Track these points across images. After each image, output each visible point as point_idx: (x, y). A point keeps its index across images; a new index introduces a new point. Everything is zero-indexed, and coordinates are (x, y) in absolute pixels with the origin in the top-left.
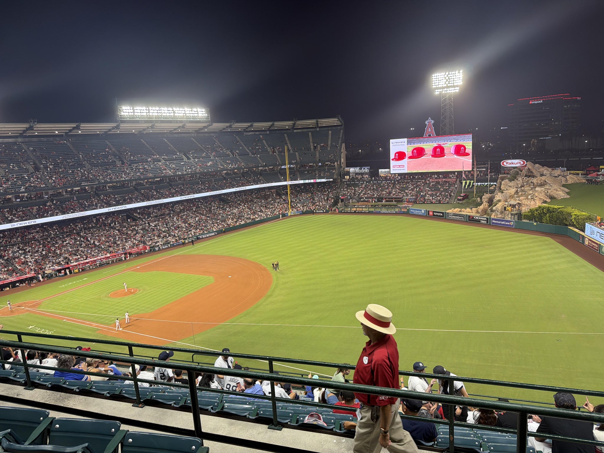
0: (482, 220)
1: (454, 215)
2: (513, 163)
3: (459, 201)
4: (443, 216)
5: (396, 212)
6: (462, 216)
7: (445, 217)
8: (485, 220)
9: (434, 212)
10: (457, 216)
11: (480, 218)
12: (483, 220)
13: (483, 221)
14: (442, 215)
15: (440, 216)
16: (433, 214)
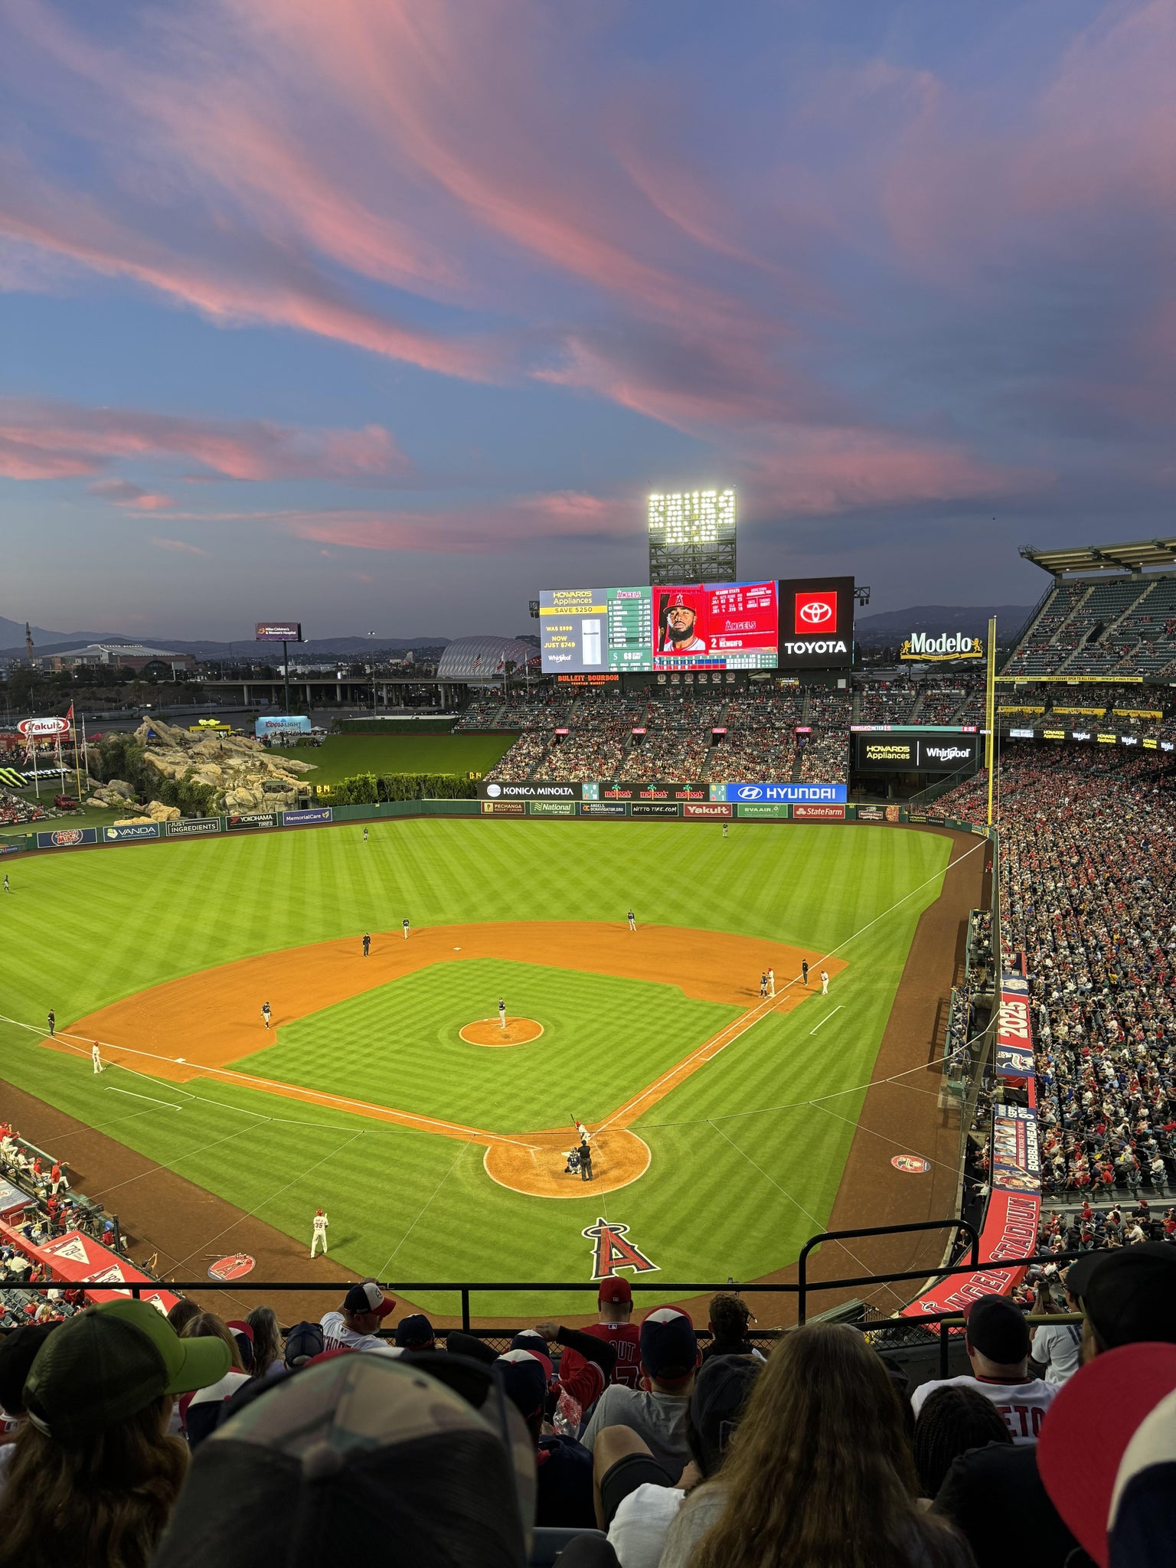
0: (261, 821)
1: (187, 825)
2: (43, 727)
3: (66, 812)
6: (212, 823)
7: (164, 833)
8: (270, 820)
10: (196, 825)
11: (256, 818)
12: (265, 821)
13: (264, 824)
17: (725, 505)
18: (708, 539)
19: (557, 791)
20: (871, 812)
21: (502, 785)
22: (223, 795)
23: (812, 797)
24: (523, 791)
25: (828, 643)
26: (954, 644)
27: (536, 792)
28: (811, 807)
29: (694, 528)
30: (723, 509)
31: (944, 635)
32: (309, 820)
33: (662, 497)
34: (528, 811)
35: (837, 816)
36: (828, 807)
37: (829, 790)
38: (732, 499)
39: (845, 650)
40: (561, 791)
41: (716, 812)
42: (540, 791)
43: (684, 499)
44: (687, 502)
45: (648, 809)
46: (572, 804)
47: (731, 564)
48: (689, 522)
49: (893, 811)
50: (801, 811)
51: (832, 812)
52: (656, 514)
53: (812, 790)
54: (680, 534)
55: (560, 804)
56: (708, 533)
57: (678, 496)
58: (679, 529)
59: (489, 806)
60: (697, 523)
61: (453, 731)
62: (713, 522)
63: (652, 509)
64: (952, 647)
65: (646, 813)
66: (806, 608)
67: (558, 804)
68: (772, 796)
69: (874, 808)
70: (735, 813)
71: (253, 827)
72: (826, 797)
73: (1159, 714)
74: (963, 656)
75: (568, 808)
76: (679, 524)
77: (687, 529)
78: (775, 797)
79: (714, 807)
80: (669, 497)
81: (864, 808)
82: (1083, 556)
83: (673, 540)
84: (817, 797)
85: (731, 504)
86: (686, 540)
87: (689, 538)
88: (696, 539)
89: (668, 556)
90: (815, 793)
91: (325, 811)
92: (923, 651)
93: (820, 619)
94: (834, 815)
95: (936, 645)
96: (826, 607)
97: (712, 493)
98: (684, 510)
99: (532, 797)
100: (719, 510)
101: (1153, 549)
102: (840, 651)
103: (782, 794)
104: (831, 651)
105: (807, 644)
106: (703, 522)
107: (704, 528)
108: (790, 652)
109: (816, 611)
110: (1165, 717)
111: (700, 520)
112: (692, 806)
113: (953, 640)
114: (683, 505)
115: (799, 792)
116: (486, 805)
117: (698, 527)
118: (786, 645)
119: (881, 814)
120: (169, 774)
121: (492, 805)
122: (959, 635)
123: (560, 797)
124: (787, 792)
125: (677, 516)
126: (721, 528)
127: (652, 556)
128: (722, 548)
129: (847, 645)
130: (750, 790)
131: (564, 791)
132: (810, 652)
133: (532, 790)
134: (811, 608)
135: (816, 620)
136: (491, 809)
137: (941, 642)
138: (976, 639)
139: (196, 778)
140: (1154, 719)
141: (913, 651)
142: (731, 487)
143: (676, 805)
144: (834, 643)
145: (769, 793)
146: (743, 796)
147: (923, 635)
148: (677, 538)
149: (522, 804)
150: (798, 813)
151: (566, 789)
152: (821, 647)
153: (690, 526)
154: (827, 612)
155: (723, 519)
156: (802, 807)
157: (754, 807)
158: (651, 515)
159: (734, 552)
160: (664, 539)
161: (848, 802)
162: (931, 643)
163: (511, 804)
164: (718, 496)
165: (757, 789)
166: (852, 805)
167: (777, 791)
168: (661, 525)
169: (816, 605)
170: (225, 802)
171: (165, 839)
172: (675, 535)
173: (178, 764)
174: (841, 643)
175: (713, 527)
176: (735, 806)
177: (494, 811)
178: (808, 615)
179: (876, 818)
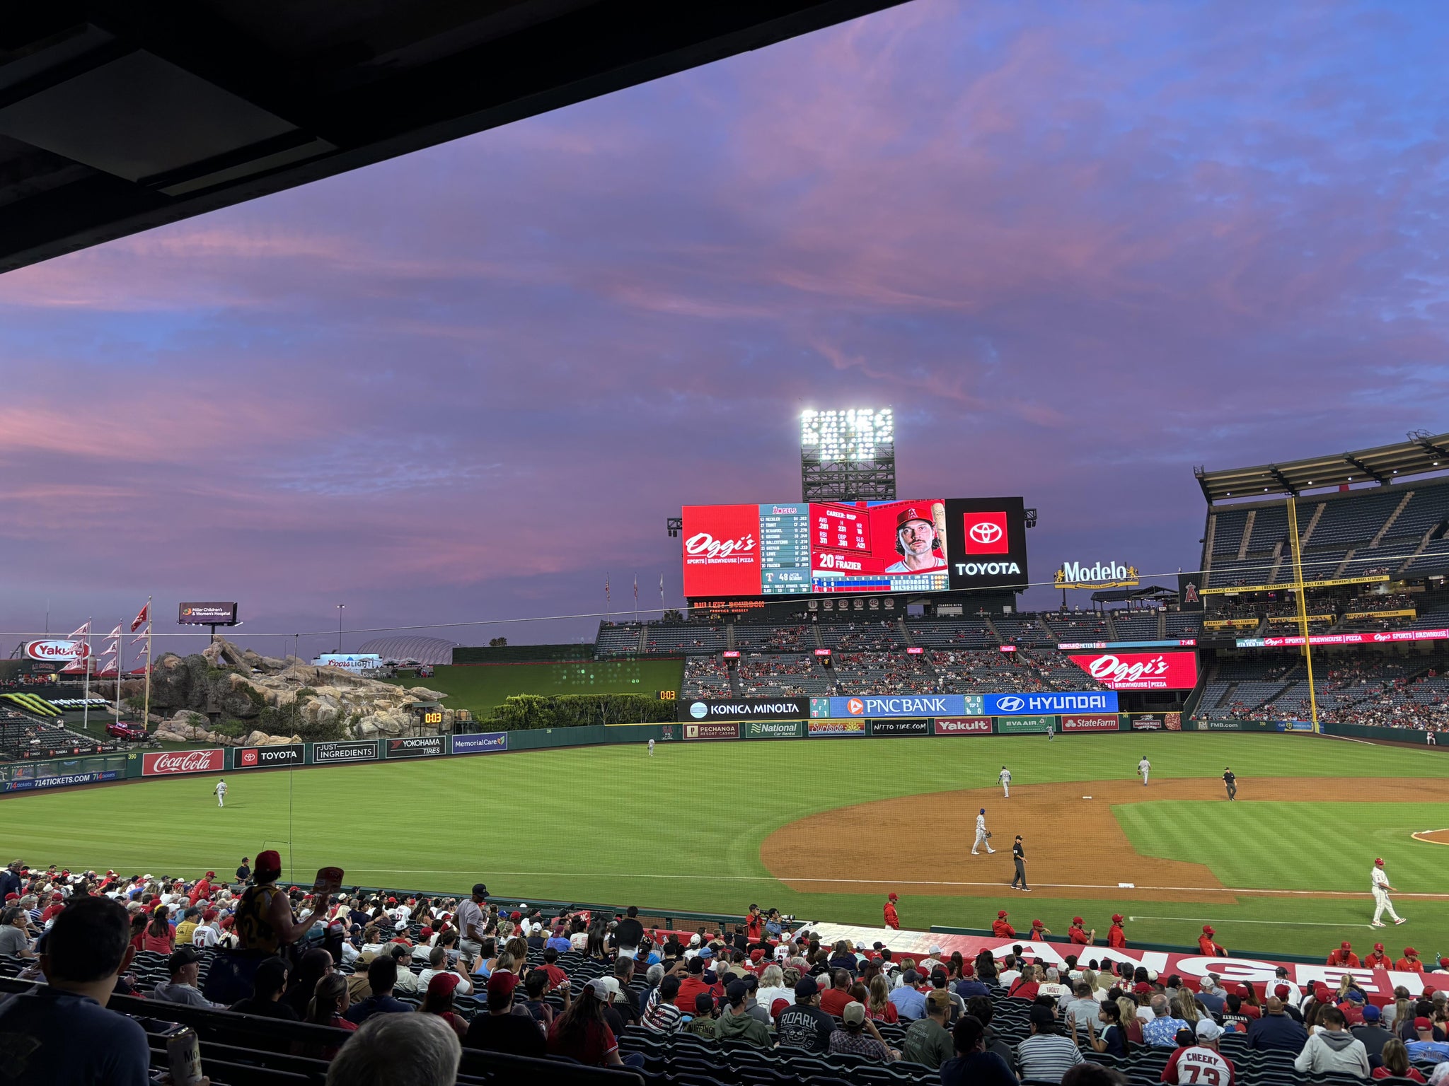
0: (427, 746)
1: (338, 749)
2: (58, 651)
4: (299, 758)
5: (92, 775)
6: (368, 747)
7: (309, 759)
8: (437, 745)
9: (261, 750)
11: (421, 743)
12: (432, 746)
13: (429, 751)
14: (294, 754)
15: (287, 760)
16: (260, 757)
17: (883, 423)
18: (865, 456)
19: (779, 708)
20: (1148, 719)
21: (709, 703)
22: (356, 720)
23: (1080, 706)
24: (735, 709)
25: (1000, 564)
26: (1109, 572)
27: (752, 710)
28: (1081, 718)
29: (851, 446)
30: (880, 428)
31: (1098, 564)
32: (483, 747)
33: (816, 414)
34: (743, 734)
35: (1113, 727)
36: (1100, 717)
37: (1098, 698)
38: (890, 417)
39: (1018, 572)
40: (783, 708)
41: (973, 727)
42: (757, 709)
43: (838, 417)
44: (842, 419)
45: (891, 727)
46: (798, 723)
47: (890, 484)
48: (846, 439)
49: (1172, 717)
50: (1070, 724)
51: (1104, 723)
52: (810, 430)
53: (1079, 698)
54: (836, 451)
55: (784, 724)
56: (866, 451)
57: (834, 413)
58: (835, 446)
59: (693, 730)
60: (853, 440)
61: (596, 657)
62: (871, 440)
63: (806, 425)
64: (1107, 576)
65: (890, 732)
66: (975, 528)
67: (780, 724)
68: (1035, 706)
69: (1151, 717)
70: (995, 728)
71: (417, 754)
72: (1096, 706)
73: (1412, 612)
74: (1120, 584)
75: (793, 728)
76: (835, 441)
77: (844, 446)
78: (1039, 707)
79: (971, 722)
80: (823, 413)
81: (1138, 717)
82: (1260, 476)
83: (829, 458)
84: (1086, 706)
85: (890, 423)
86: (843, 457)
87: (846, 455)
88: (853, 457)
89: (822, 473)
90: (1083, 702)
91: (502, 735)
92: (1078, 580)
93: (991, 539)
94: (1107, 727)
95: (1091, 574)
96: (996, 528)
97: (870, 411)
98: (839, 429)
99: (748, 716)
100: (876, 430)
101: (1341, 464)
102: (1014, 573)
103: (1047, 704)
104: (1004, 572)
105: (979, 565)
106: (860, 440)
107: (861, 445)
108: (961, 573)
109: (986, 532)
110: (1418, 614)
111: (857, 438)
112: (944, 721)
113: (1108, 569)
114: (838, 423)
115: (1065, 702)
116: (689, 728)
117: (855, 444)
118: (957, 565)
119: (1158, 723)
120: (269, 699)
121: (696, 728)
122: (1113, 563)
123: (782, 716)
124: (1052, 700)
125: (832, 433)
126: (879, 447)
127: (805, 474)
128: (878, 466)
129: (1023, 566)
130: (1010, 701)
131: (787, 708)
132: (983, 573)
133: (747, 707)
134: (980, 528)
135: (986, 541)
136: (696, 733)
137: (1095, 571)
138: (1131, 567)
139: (314, 700)
140: (1408, 618)
141: (1067, 580)
142: (887, 407)
143: (924, 722)
144: (1007, 564)
145: (1032, 703)
146: (1002, 708)
147: (1076, 565)
148: (832, 455)
149: (735, 725)
150: (1068, 725)
151: (790, 705)
152: (994, 569)
153: (847, 444)
154: (997, 532)
155: (882, 438)
156: (1071, 718)
157: (1017, 720)
158: (805, 430)
159: (892, 472)
160: (819, 456)
161: (1121, 710)
162: (1085, 571)
163: (721, 726)
164: (874, 415)
165: (1019, 700)
166: (1126, 714)
167: (1041, 700)
168: (815, 442)
169: (985, 525)
170: (360, 729)
171: (309, 765)
172: (831, 452)
173: (277, 687)
174: (1014, 564)
175: (872, 445)
176: (995, 720)
177: (700, 736)
178: (978, 535)
179: (1154, 727)
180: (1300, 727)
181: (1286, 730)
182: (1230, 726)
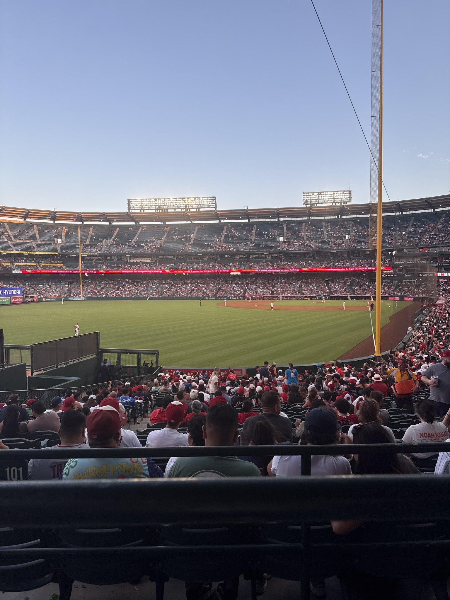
28: (15, 298)
36: (20, 298)
37: (18, 290)
50: (13, 300)
53: (14, 290)
69: (30, 297)
72: (18, 293)
81: (26, 297)
84: (16, 293)
94: (21, 301)
103: (7, 292)
115: (11, 292)
124: (9, 291)
145: (4, 292)
150: (13, 301)
156: (13, 298)
166: (24, 296)
179: (31, 301)
180: (77, 298)
181: (71, 300)
182: (52, 299)
